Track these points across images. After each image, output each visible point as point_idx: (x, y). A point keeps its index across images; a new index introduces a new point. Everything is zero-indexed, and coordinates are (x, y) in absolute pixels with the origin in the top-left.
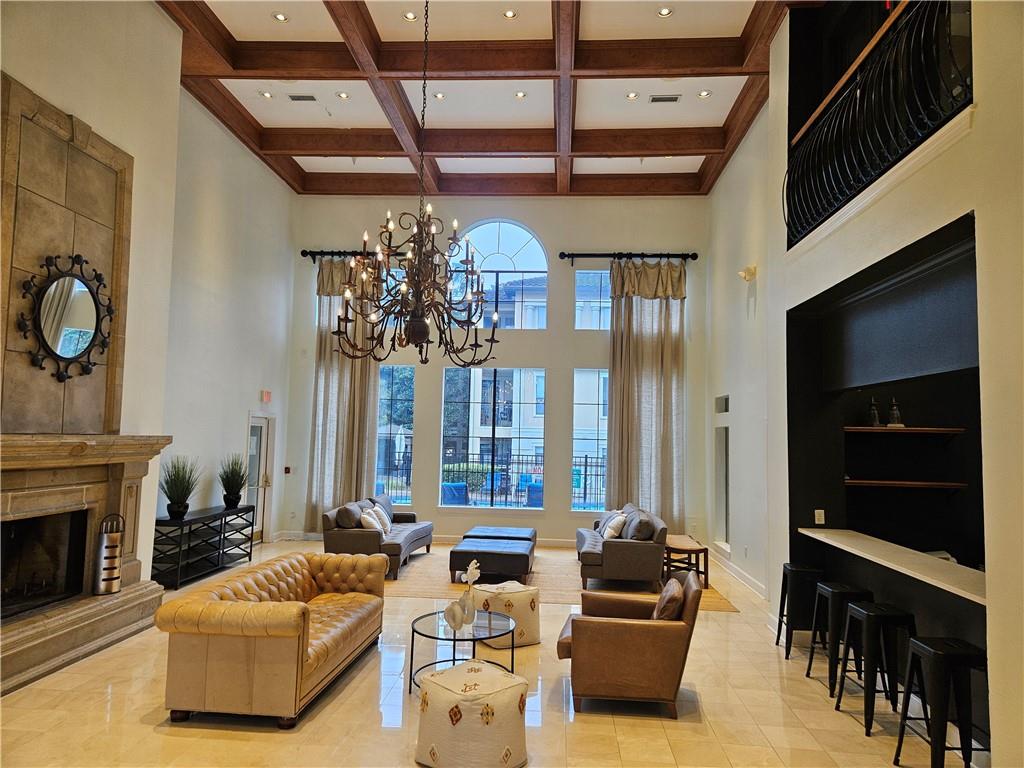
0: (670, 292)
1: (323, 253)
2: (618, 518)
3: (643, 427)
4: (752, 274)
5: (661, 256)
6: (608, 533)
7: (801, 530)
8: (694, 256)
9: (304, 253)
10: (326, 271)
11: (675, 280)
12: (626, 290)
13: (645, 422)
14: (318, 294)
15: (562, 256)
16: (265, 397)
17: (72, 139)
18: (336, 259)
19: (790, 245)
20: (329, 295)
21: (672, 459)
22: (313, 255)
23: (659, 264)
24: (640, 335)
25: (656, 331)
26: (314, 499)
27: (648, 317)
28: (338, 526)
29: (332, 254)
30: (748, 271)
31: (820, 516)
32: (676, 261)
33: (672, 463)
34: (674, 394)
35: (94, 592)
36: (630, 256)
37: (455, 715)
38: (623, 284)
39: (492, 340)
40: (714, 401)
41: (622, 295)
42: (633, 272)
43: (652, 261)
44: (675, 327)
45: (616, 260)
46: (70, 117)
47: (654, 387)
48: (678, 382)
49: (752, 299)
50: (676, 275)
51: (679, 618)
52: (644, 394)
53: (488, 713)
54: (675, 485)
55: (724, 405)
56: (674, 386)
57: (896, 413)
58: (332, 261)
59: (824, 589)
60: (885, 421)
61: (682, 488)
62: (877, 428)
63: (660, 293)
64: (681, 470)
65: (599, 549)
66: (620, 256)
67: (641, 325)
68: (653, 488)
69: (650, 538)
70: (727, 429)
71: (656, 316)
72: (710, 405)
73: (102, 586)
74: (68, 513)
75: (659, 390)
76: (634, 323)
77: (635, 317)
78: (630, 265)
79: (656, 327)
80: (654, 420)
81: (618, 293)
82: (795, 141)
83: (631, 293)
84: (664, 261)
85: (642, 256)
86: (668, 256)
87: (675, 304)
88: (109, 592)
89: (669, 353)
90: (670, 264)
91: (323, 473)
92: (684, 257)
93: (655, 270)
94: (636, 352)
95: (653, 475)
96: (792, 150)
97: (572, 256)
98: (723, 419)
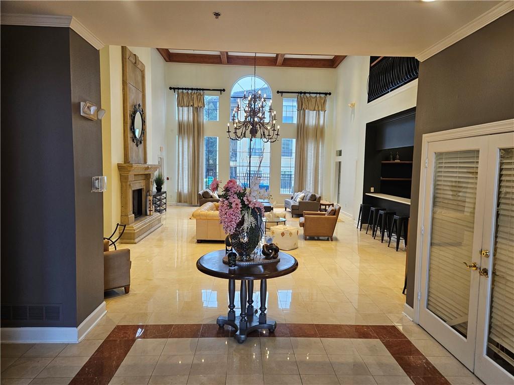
0: (320, 108)
1: (178, 89)
2: (301, 195)
3: (308, 161)
4: (353, 105)
5: (317, 93)
6: (298, 200)
7: (366, 194)
8: (330, 94)
9: (171, 88)
10: (181, 97)
11: (322, 104)
12: (303, 107)
13: (309, 159)
14: (178, 106)
15: (278, 92)
16: (161, 149)
17: (136, 63)
18: (184, 91)
19: (369, 101)
20: (182, 107)
21: (318, 173)
22: (174, 89)
23: (316, 96)
24: (308, 125)
25: (314, 124)
26: (180, 190)
27: (311, 118)
28: (204, 197)
29: (183, 89)
30: (352, 104)
31: (372, 189)
32: (323, 96)
33: (318, 176)
34: (320, 148)
35: (146, 215)
36: (305, 93)
37: (283, 234)
38: (302, 105)
39: (277, 135)
40: (335, 152)
41: (301, 108)
42: (306, 100)
43: (314, 95)
44: (321, 122)
45: (300, 95)
46: (135, 55)
47: (313, 146)
48: (322, 144)
49: (353, 115)
50: (323, 101)
51: (334, 215)
52: (309, 149)
53: (291, 234)
54: (319, 183)
55: (340, 153)
56: (320, 146)
57: (398, 157)
58: (183, 92)
59: (373, 209)
60: (394, 160)
61: (322, 185)
62: (392, 162)
63: (316, 109)
64: (322, 178)
65: (297, 204)
66: (301, 93)
67: (308, 121)
68: (311, 185)
69: (315, 200)
70: (340, 163)
71: (314, 118)
72: (334, 154)
73: (148, 212)
74: (136, 190)
75: (314, 147)
76: (306, 120)
77: (306, 118)
78: (305, 97)
79: (314, 122)
80: (312, 158)
81: (300, 108)
82: (372, 65)
83: (305, 109)
84: (318, 95)
85: (310, 93)
86: (320, 93)
87: (322, 113)
88: (150, 215)
89: (319, 133)
90: (320, 97)
91: (183, 180)
92: (326, 94)
93: (315, 99)
94: (306, 132)
95: (311, 180)
96: (371, 68)
97: (282, 92)
98: (339, 159)
